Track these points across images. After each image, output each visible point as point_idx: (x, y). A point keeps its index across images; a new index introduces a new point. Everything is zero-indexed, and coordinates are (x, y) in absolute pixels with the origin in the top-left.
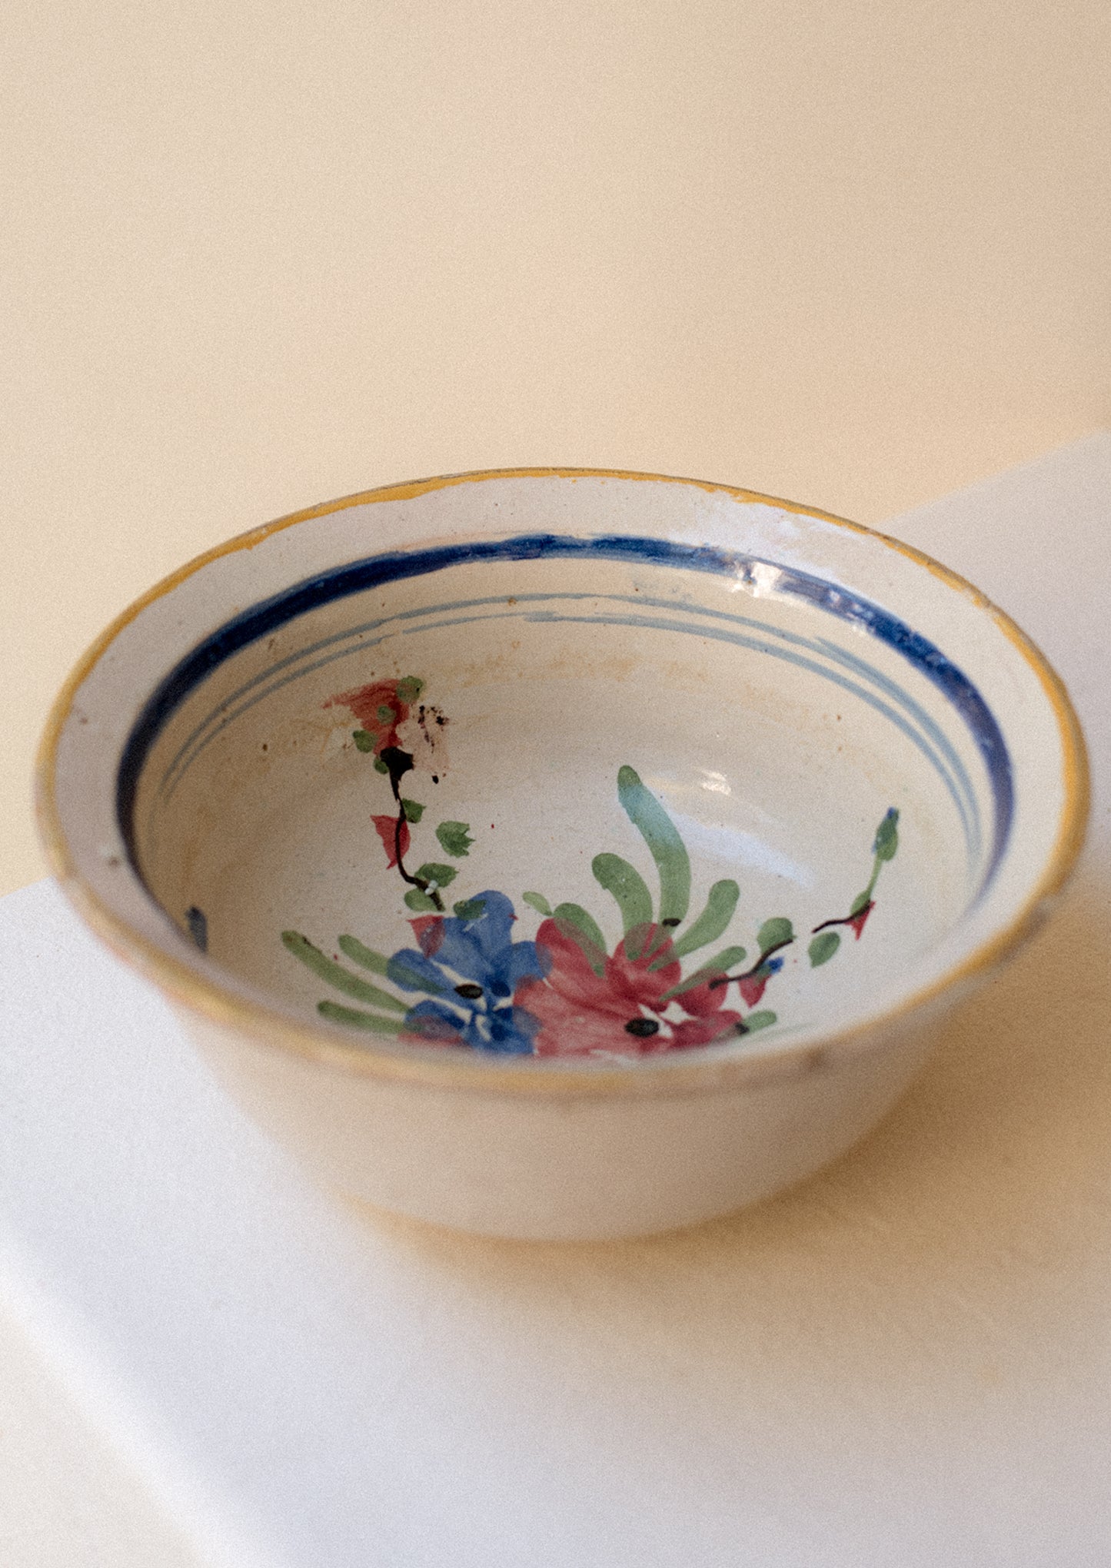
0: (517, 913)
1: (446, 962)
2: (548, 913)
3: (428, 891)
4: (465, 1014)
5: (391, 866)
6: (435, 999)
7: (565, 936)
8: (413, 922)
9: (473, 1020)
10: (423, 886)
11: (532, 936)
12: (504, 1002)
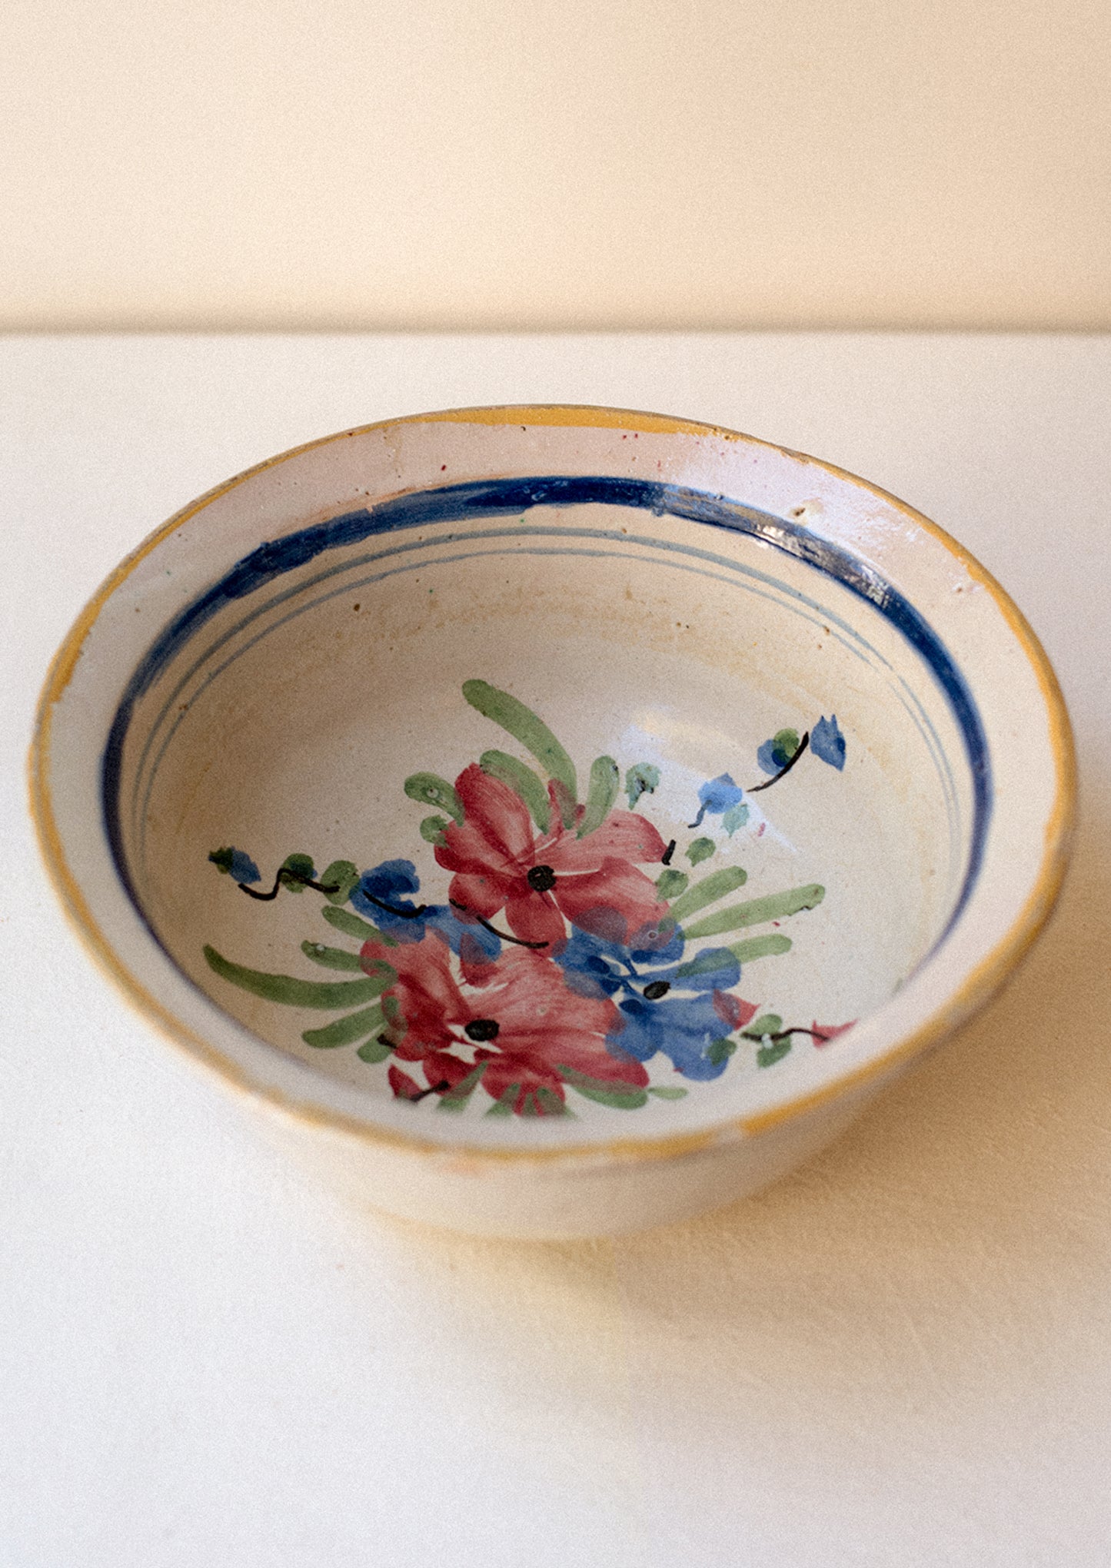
0: (679, 1075)
1: (698, 1000)
2: (652, 1090)
3: (766, 1037)
4: (642, 969)
5: (815, 1025)
6: (676, 964)
7: (620, 1082)
8: (754, 1008)
9: (630, 968)
10: (775, 1037)
11: (647, 1065)
12: (618, 997)
